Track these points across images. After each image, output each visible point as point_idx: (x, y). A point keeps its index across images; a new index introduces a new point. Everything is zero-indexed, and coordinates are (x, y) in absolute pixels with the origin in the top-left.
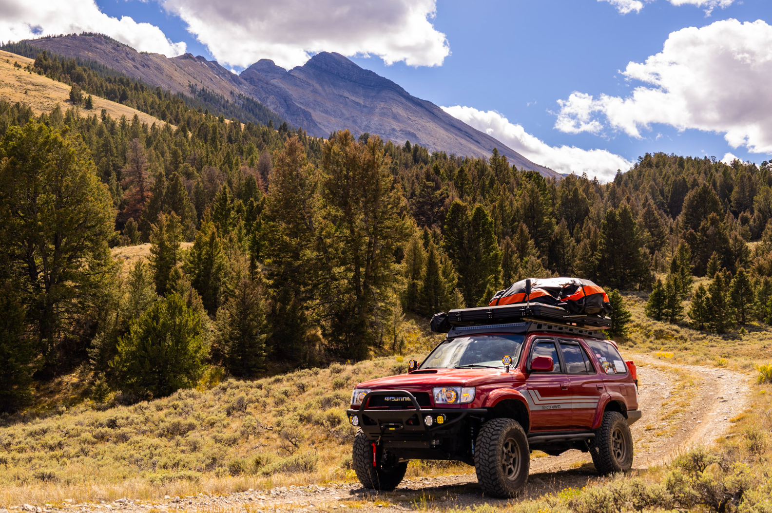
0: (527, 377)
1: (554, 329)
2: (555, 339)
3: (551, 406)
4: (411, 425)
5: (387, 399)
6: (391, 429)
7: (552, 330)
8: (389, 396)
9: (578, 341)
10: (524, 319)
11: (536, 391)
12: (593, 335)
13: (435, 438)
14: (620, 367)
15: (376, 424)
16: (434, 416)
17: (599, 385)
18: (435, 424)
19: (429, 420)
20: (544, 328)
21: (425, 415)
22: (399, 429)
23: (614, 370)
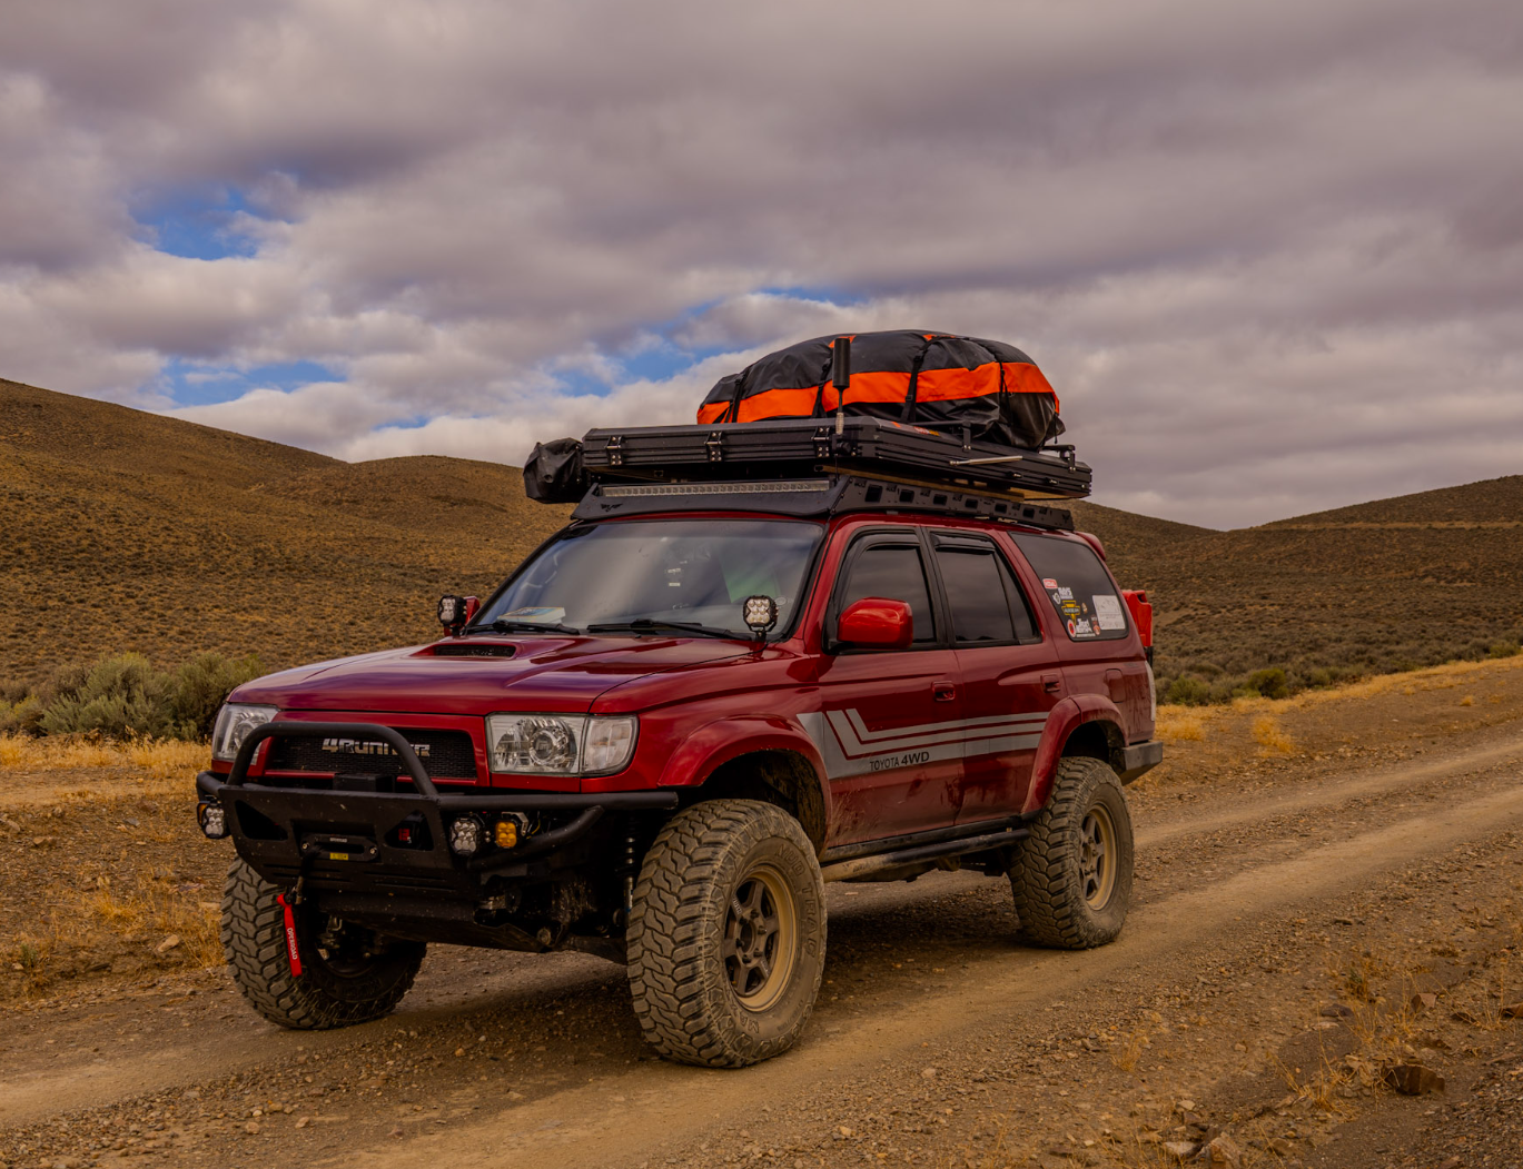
0: (825, 666)
1: (921, 501)
2: (920, 533)
3: (900, 756)
4: (405, 844)
5: (331, 744)
6: (334, 856)
7: (912, 505)
8: (339, 734)
9: (991, 539)
10: (826, 468)
11: (853, 713)
12: (1037, 518)
13: (494, 888)
14: (1108, 616)
15: (284, 836)
16: (488, 820)
17: (1048, 674)
18: (487, 848)
19: (465, 837)
20: (889, 499)
21: (450, 816)
22: (361, 857)
23: (1092, 625)
